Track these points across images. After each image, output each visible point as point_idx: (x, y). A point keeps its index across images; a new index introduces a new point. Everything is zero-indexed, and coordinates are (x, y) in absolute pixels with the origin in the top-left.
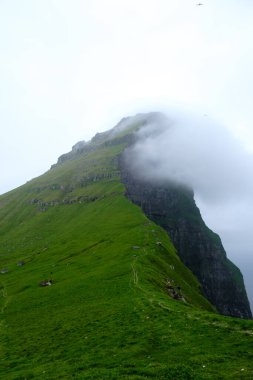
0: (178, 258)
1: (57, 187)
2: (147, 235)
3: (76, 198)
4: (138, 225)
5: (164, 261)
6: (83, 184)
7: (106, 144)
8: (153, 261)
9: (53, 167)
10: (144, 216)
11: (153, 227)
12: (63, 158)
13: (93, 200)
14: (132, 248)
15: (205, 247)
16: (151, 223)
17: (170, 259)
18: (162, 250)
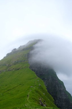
0: (47, 90)
1: (5, 65)
2: (36, 82)
3: (12, 69)
4: (33, 78)
5: (41, 92)
6: (15, 64)
7: (24, 50)
8: (37, 92)
9: (4, 57)
10: (36, 75)
11: (38, 79)
12: (8, 55)
13: (18, 70)
14: (30, 87)
15: (58, 86)
16: (38, 78)
17: (43, 91)
18: (41, 88)
